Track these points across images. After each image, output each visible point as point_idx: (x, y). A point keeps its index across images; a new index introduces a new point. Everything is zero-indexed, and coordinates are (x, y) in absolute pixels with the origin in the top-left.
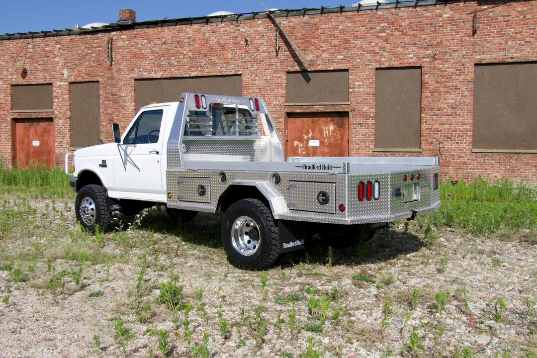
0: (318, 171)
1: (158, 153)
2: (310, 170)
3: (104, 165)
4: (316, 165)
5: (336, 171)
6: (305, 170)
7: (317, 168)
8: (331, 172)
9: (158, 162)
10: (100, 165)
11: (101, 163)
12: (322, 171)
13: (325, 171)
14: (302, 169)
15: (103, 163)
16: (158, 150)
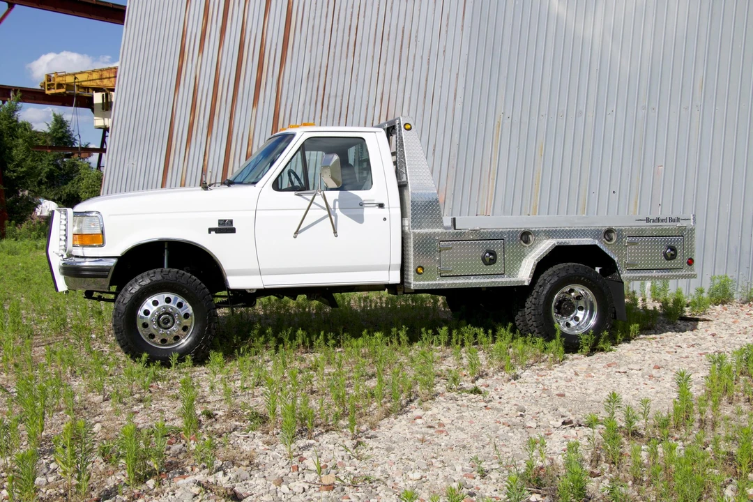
0: (664, 224)
1: (381, 206)
2: (655, 224)
3: (226, 227)
4: (661, 218)
5: (684, 223)
6: (649, 224)
7: (662, 221)
8: (679, 224)
9: (385, 219)
10: (210, 230)
11: (216, 226)
12: (668, 223)
13: (672, 223)
14: (644, 223)
15: (219, 224)
16: (381, 202)
